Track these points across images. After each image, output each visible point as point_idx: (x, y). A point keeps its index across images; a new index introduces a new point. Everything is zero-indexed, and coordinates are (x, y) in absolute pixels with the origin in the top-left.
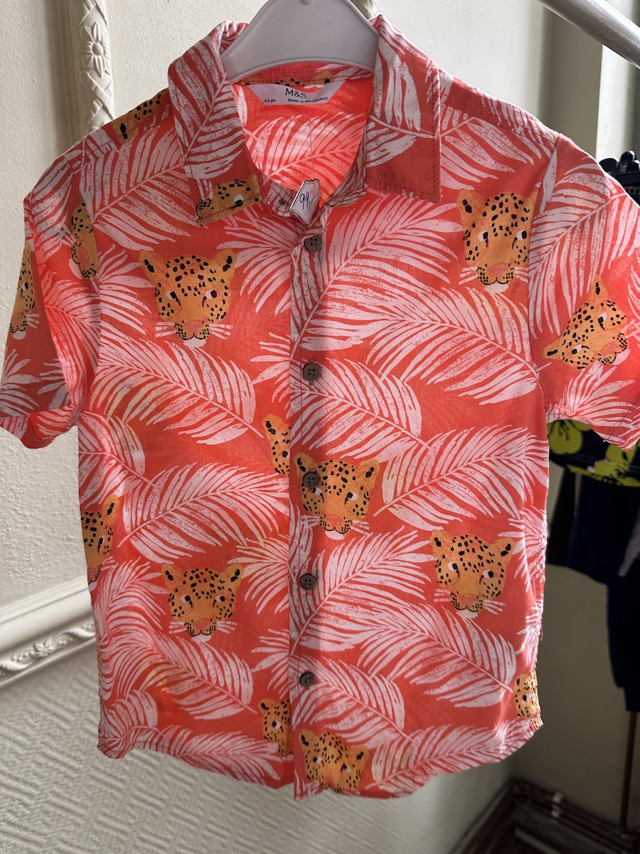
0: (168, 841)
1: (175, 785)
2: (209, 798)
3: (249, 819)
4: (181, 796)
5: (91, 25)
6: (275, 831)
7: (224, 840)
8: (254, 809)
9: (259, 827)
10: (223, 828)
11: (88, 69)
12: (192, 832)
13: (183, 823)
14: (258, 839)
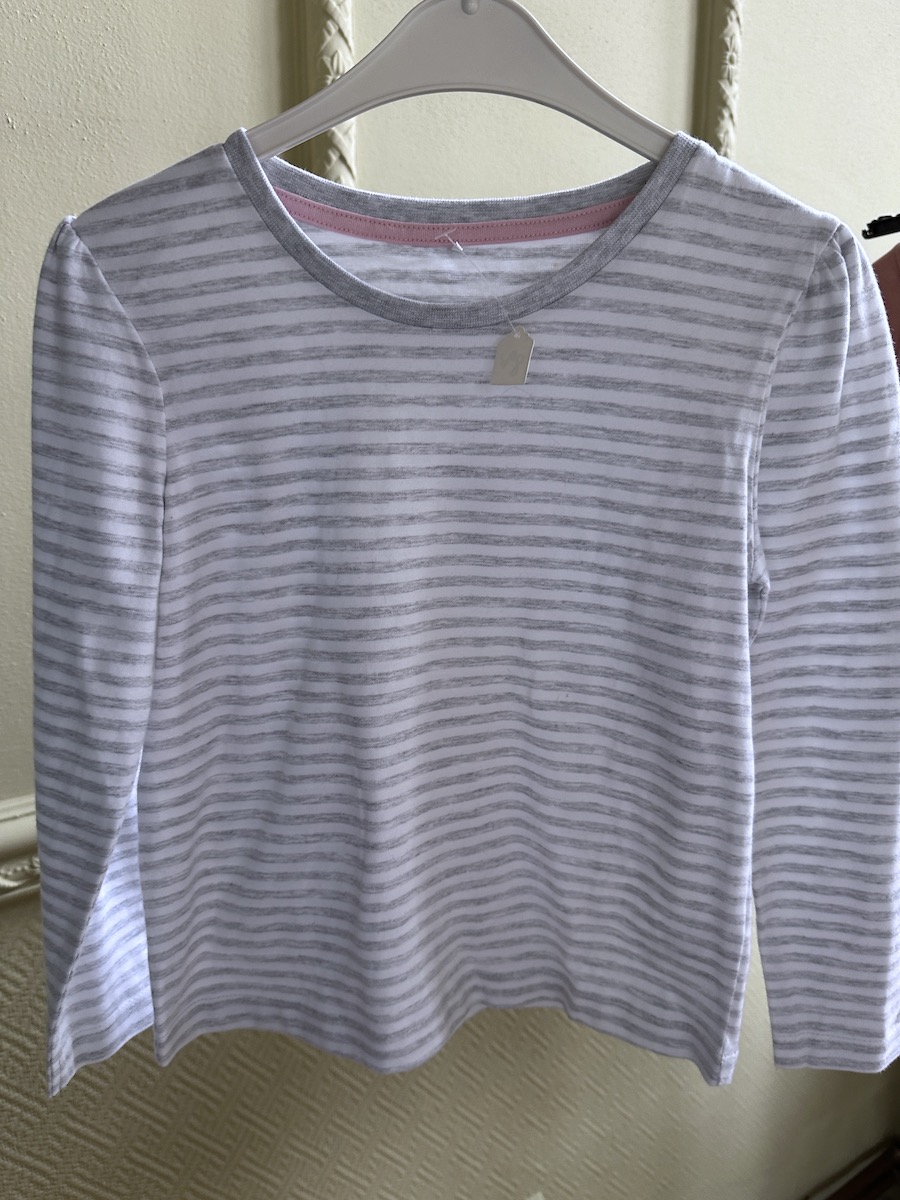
0: (366, 1084)
3: (474, 1085)
5: (331, 53)
6: (510, 1112)
7: (438, 1104)
8: (483, 1075)
9: (488, 1101)
10: (439, 1088)
14: (485, 1115)
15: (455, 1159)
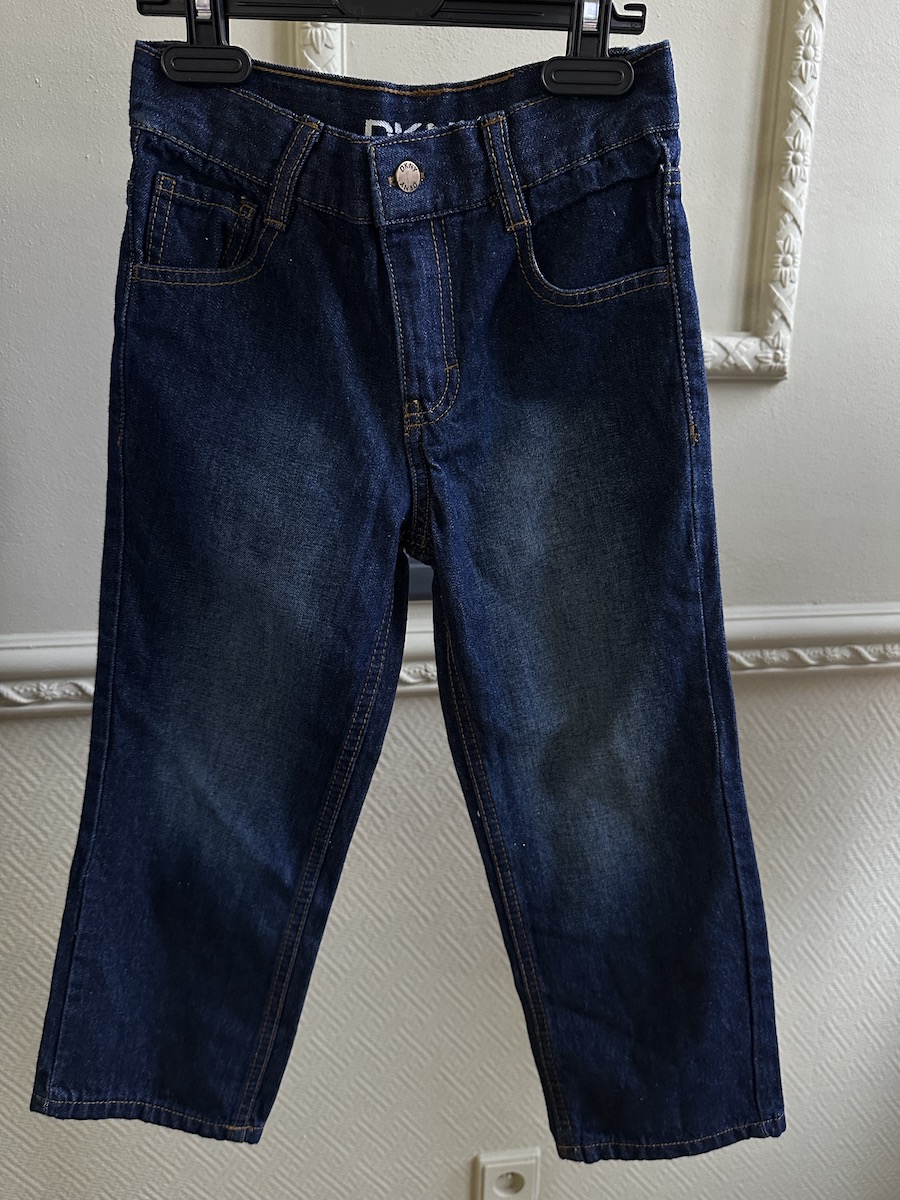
0: (345, 971)
1: (361, 911)
2: (405, 952)
3: (463, 1011)
4: (366, 927)
6: (504, 1052)
7: (423, 1018)
8: (474, 1005)
9: (479, 1032)
10: (422, 1001)
12: (377, 978)
13: (366, 961)
14: (475, 1045)
15: (440, 1078)
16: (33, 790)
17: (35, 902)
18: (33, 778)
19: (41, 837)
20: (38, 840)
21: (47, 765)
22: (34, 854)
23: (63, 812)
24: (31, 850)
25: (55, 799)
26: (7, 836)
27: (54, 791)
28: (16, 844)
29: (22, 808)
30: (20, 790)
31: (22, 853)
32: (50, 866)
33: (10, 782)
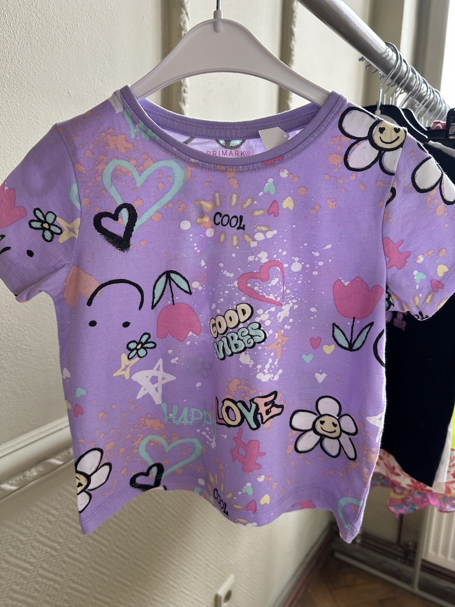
11: (180, 101)
15: (206, 566)
16: (55, 519)
17: (54, 592)
18: (54, 512)
19: (58, 547)
20: (56, 550)
21: (62, 499)
22: (54, 561)
23: (68, 524)
24: (52, 559)
25: (66, 519)
26: (40, 558)
27: (65, 514)
28: (44, 560)
29: (48, 535)
30: (48, 524)
31: (47, 564)
32: (62, 563)
33: (42, 521)
